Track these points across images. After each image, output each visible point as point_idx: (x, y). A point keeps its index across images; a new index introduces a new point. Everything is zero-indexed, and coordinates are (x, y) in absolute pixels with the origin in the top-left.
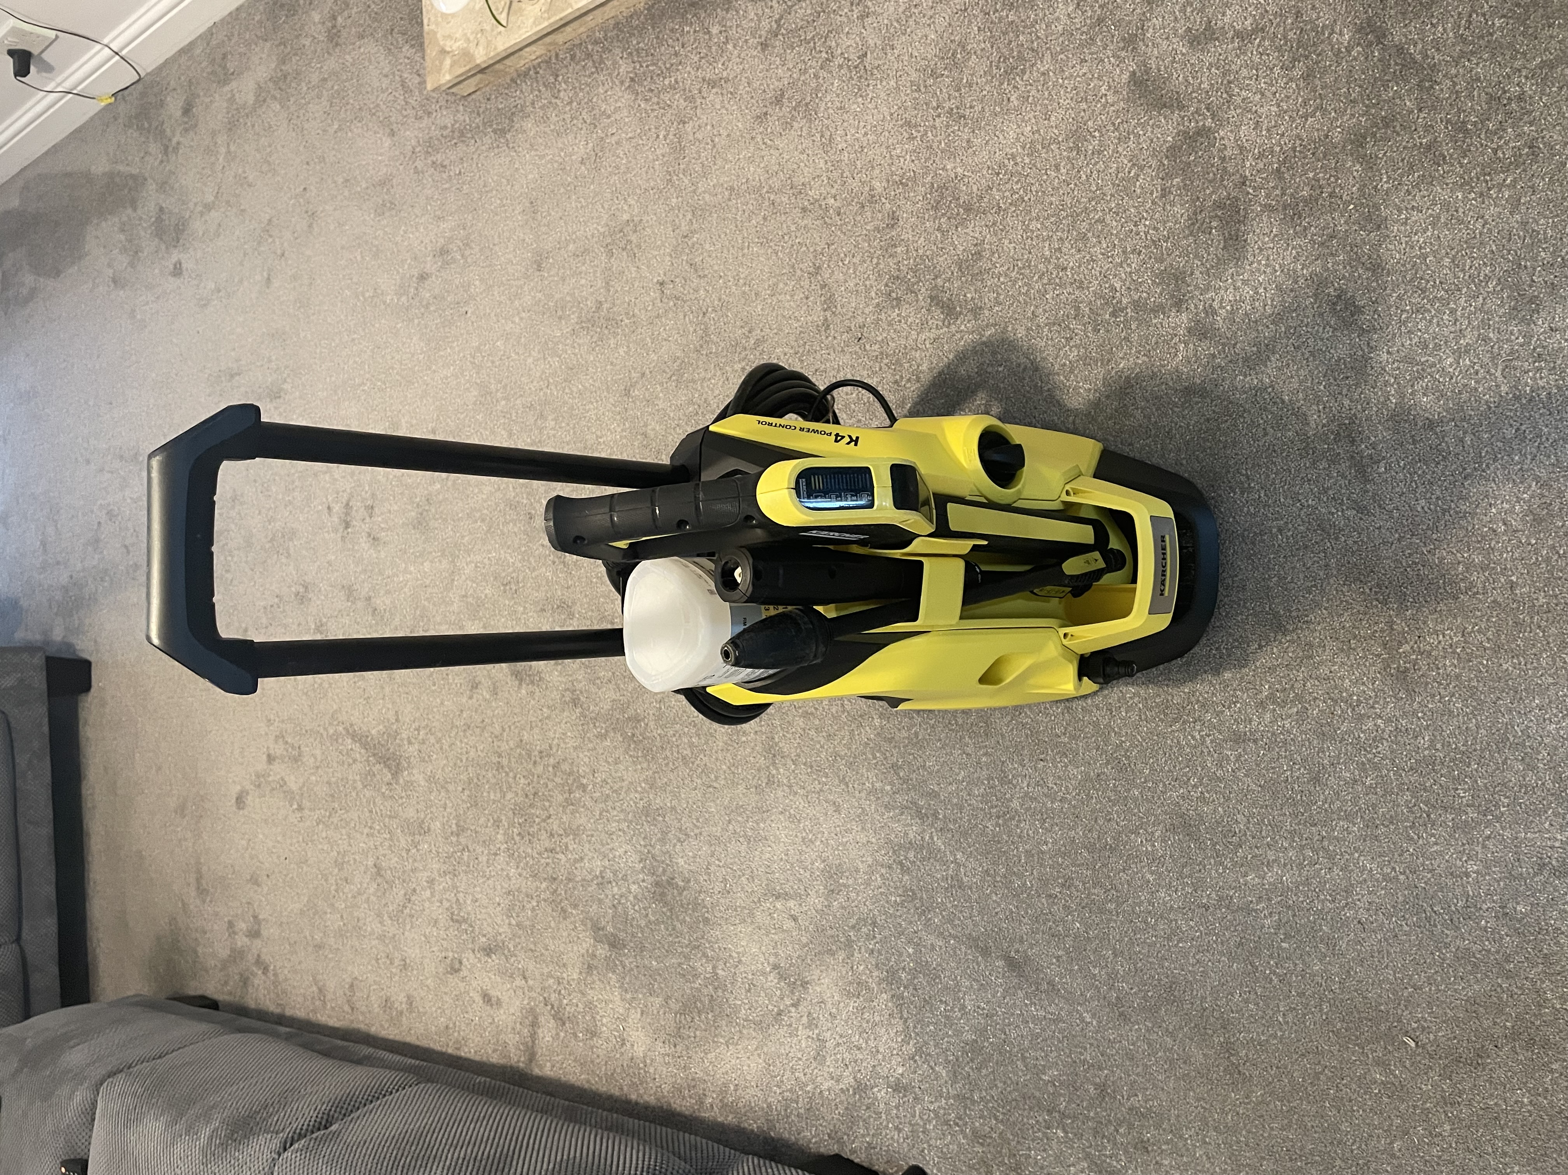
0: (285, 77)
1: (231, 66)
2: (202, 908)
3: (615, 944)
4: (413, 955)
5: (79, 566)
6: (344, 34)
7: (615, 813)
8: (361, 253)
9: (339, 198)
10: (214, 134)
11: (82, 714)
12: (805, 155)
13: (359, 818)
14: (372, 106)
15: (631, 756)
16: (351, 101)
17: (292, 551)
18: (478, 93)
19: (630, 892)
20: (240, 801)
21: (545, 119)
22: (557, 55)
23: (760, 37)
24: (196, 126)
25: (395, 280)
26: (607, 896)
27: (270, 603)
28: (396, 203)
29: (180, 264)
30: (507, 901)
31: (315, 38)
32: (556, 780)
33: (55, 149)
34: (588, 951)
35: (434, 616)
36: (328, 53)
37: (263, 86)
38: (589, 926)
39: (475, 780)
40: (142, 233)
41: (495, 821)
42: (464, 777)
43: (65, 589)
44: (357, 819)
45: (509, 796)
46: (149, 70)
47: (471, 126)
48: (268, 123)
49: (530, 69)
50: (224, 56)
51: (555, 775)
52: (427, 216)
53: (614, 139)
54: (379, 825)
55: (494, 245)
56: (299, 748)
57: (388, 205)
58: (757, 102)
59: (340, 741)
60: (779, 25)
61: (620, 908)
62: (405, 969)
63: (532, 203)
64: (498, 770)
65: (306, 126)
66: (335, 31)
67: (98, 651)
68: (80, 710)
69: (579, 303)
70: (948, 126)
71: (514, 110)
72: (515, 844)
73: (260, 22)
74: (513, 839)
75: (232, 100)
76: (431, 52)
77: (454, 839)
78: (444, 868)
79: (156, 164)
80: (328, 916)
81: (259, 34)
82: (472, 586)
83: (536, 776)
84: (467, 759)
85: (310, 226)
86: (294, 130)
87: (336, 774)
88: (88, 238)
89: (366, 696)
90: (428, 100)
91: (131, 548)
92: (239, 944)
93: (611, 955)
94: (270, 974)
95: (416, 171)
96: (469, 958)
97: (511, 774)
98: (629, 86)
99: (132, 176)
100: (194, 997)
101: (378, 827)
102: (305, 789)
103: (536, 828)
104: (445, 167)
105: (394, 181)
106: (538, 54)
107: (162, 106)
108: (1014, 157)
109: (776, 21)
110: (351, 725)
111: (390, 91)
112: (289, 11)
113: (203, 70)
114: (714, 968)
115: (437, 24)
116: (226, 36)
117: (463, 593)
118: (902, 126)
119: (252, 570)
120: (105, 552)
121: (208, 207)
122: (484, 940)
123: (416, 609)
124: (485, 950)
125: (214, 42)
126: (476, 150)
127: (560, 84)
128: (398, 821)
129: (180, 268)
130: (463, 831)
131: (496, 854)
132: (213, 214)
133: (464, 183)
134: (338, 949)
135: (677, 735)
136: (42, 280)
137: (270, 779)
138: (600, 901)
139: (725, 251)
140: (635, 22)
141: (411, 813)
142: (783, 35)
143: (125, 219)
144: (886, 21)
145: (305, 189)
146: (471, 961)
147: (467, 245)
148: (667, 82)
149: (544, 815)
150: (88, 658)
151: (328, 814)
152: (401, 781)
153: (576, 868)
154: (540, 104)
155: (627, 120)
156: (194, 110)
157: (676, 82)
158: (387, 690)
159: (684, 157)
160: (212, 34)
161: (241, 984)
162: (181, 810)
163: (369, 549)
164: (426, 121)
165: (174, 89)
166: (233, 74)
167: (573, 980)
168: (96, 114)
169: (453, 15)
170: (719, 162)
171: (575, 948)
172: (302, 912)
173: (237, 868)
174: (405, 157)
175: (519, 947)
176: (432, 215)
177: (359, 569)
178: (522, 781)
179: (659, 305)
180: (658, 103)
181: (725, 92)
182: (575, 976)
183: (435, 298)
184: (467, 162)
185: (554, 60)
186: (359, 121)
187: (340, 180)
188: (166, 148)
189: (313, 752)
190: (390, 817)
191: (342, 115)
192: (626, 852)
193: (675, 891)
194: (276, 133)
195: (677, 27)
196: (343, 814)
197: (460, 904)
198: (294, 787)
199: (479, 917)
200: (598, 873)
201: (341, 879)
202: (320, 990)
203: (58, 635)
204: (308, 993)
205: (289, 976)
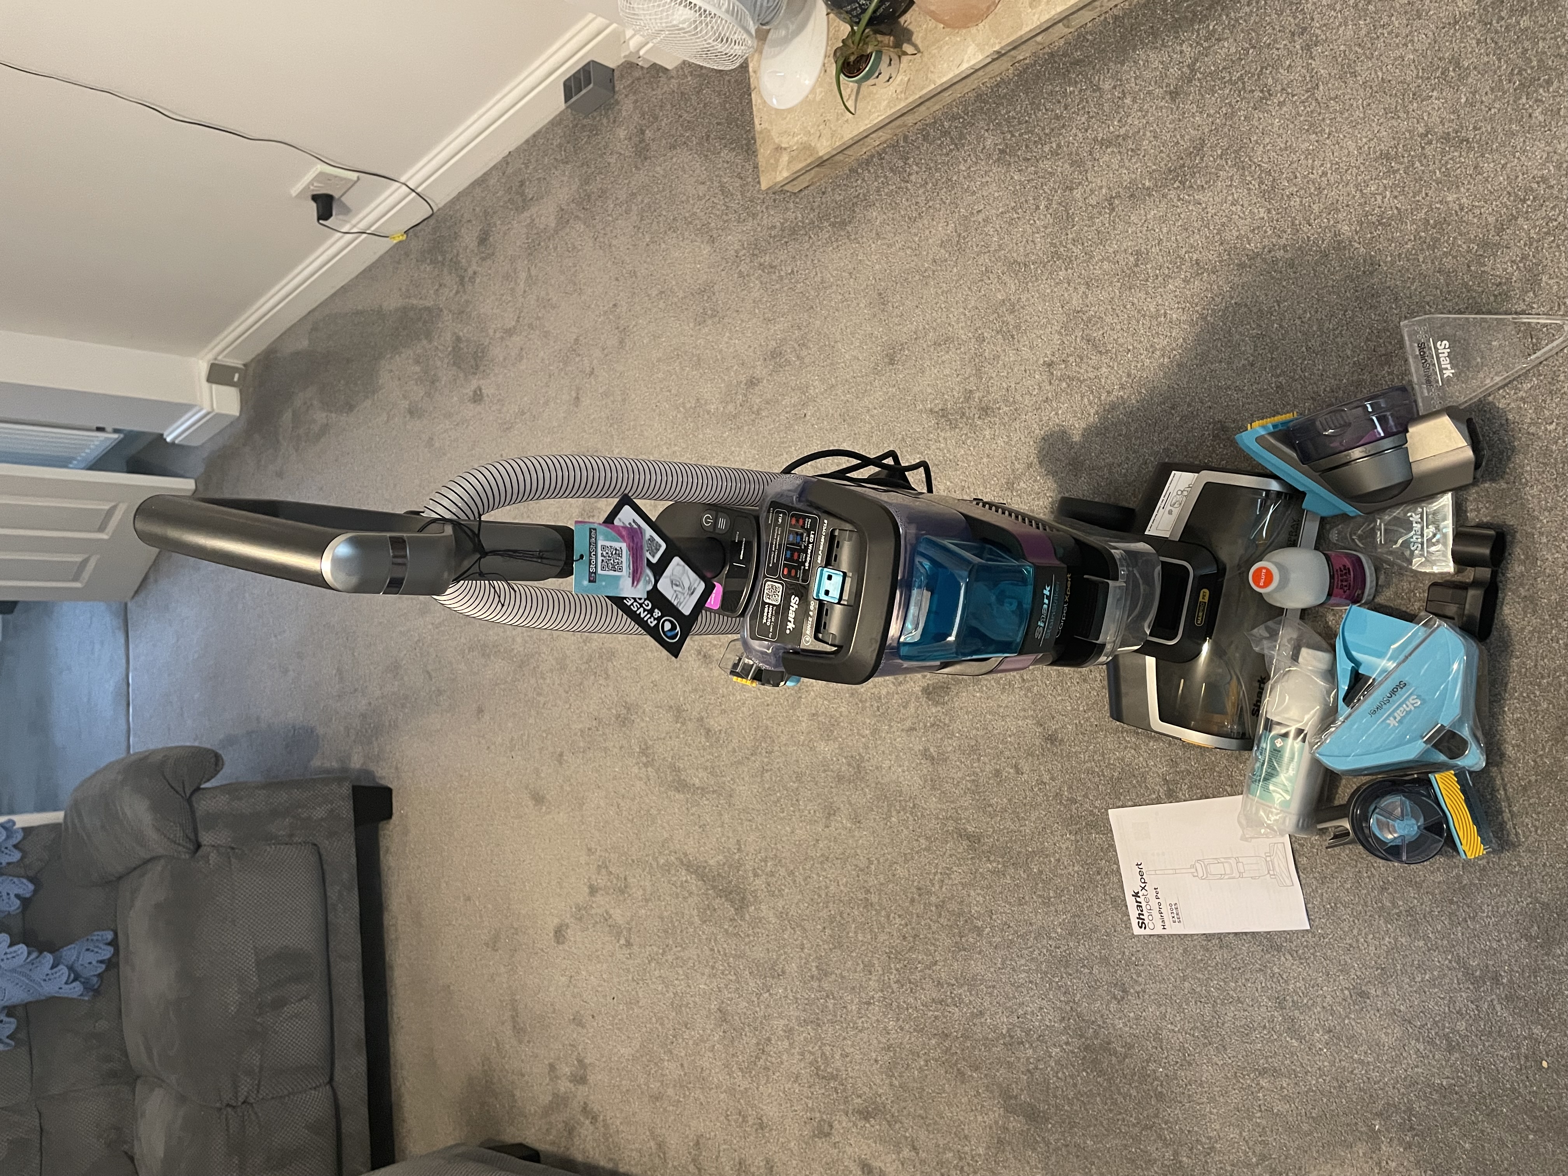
0: (589, 196)
1: (530, 192)
2: (519, 1049)
3: (1033, 1116)
4: (771, 1114)
5: (378, 693)
6: (654, 146)
7: (1023, 961)
8: (680, 363)
9: (654, 310)
10: (513, 260)
11: (383, 843)
12: (1239, 208)
13: (698, 956)
14: (687, 215)
15: (1040, 896)
16: (664, 213)
17: (611, 672)
18: (811, 188)
19: (1051, 1057)
20: (559, 934)
21: (895, 205)
22: (906, 138)
23: (1168, 85)
24: (493, 254)
25: (720, 388)
26: (1019, 1059)
27: (588, 726)
28: (719, 309)
29: (480, 390)
30: (886, 1058)
31: (621, 154)
32: (942, 920)
33: (344, 290)
34: (996, 1123)
35: (779, 737)
36: (636, 167)
37: (565, 208)
38: (997, 1094)
39: (838, 919)
40: (439, 363)
41: (865, 966)
42: (824, 914)
43: (364, 716)
44: (695, 957)
45: (882, 937)
46: (440, 206)
47: (803, 222)
48: (573, 244)
49: (872, 156)
50: (522, 183)
51: (940, 915)
52: (754, 320)
53: (980, 218)
54: (723, 965)
55: (836, 342)
56: (625, 879)
57: (709, 312)
58: (1168, 156)
59: (673, 872)
60: (1192, 70)
61: (1037, 1075)
62: (762, 1129)
63: (880, 294)
64: (865, 907)
65: (614, 242)
66: (643, 145)
67: (399, 778)
68: (381, 839)
69: (943, 394)
70: (1443, 153)
71: (855, 200)
72: (893, 992)
73: (560, 146)
74: (890, 986)
75: (531, 225)
76: (764, 152)
77: (815, 984)
78: (803, 1015)
79: (451, 295)
80: (666, 1063)
81: (558, 157)
82: (823, 704)
83: (915, 916)
84: (827, 895)
85: (621, 342)
86: (601, 247)
87: (668, 908)
88: (381, 373)
89: (702, 823)
90: (752, 201)
91: (433, 674)
92: (563, 1089)
93: (1029, 1130)
94: (600, 1124)
95: (741, 275)
96: (841, 1122)
97: (883, 913)
98: (998, 160)
99: (427, 309)
100: (513, 1145)
101: (721, 968)
102: (634, 923)
103: (917, 976)
104: (775, 267)
105: (716, 287)
106: (883, 139)
107: (456, 238)
108: (1544, 179)
109: (1188, 66)
110: (686, 855)
111: (708, 197)
112: (591, 131)
113: (499, 199)
114: (1176, 1154)
115: (771, 123)
116: (523, 163)
117: (814, 712)
118: (1376, 160)
119: (567, 693)
120: (406, 678)
121: (510, 332)
122: (859, 1101)
123: (756, 729)
124: (860, 1112)
125: (510, 171)
126: (811, 247)
127: (910, 166)
128: (744, 961)
129: (481, 395)
130: (826, 975)
131: (869, 1004)
132: (515, 338)
133: (797, 282)
134: (679, 1101)
135: (1103, 873)
136: (333, 415)
137: (593, 912)
138: (1010, 1065)
139: (1134, 322)
140: (1003, 91)
141: (759, 953)
142: (1199, 79)
143: (419, 351)
144: (1342, 48)
145: (615, 305)
146: (844, 1124)
147: (804, 345)
148: (1047, 149)
149: (928, 960)
150: (390, 786)
151: (661, 951)
152: (747, 917)
153: (975, 1025)
154: (886, 190)
155: (996, 194)
156: (491, 239)
157: (1059, 146)
158: (726, 817)
159: (1073, 226)
160: (507, 163)
161: (566, 1134)
162: (493, 944)
163: (699, 667)
164: (750, 223)
165: (469, 221)
166: (532, 199)
167: (980, 1155)
168: (387, 252)
169: (790, 110)
170: (1120, 226)
171: (980, 1118)
172: (635, 1059)
173: (557, 1007)
174: (727, 262)
175: (905, 1112)
176: (762, 318)
177: (689, 688)
178: (898, 920)
179: (1048, 388)
180: (1036, 173)
181: (1123, 150)
182: (981, 1151)
183: (768, 403)
184: (801, 259)
185: (902, 143)
186: (674, 231)
187: (654, 292)
188: (462, 278)
189: (642, 883)
190: (736, 957)
191: (655, 226)
192: (1041, 1008)
193: (1114, 1058)
194: (580, 253)
195: (1057, 89)
196: (679, 952)
197: (826, 1058)
198: (621, 921)
199: (851, 1074)
200: (1004, 1032)
201: (679, 1023)
202: (660, 1146)
203: (356, 762)
204: (645, 1148)
205: (621, 1128)
